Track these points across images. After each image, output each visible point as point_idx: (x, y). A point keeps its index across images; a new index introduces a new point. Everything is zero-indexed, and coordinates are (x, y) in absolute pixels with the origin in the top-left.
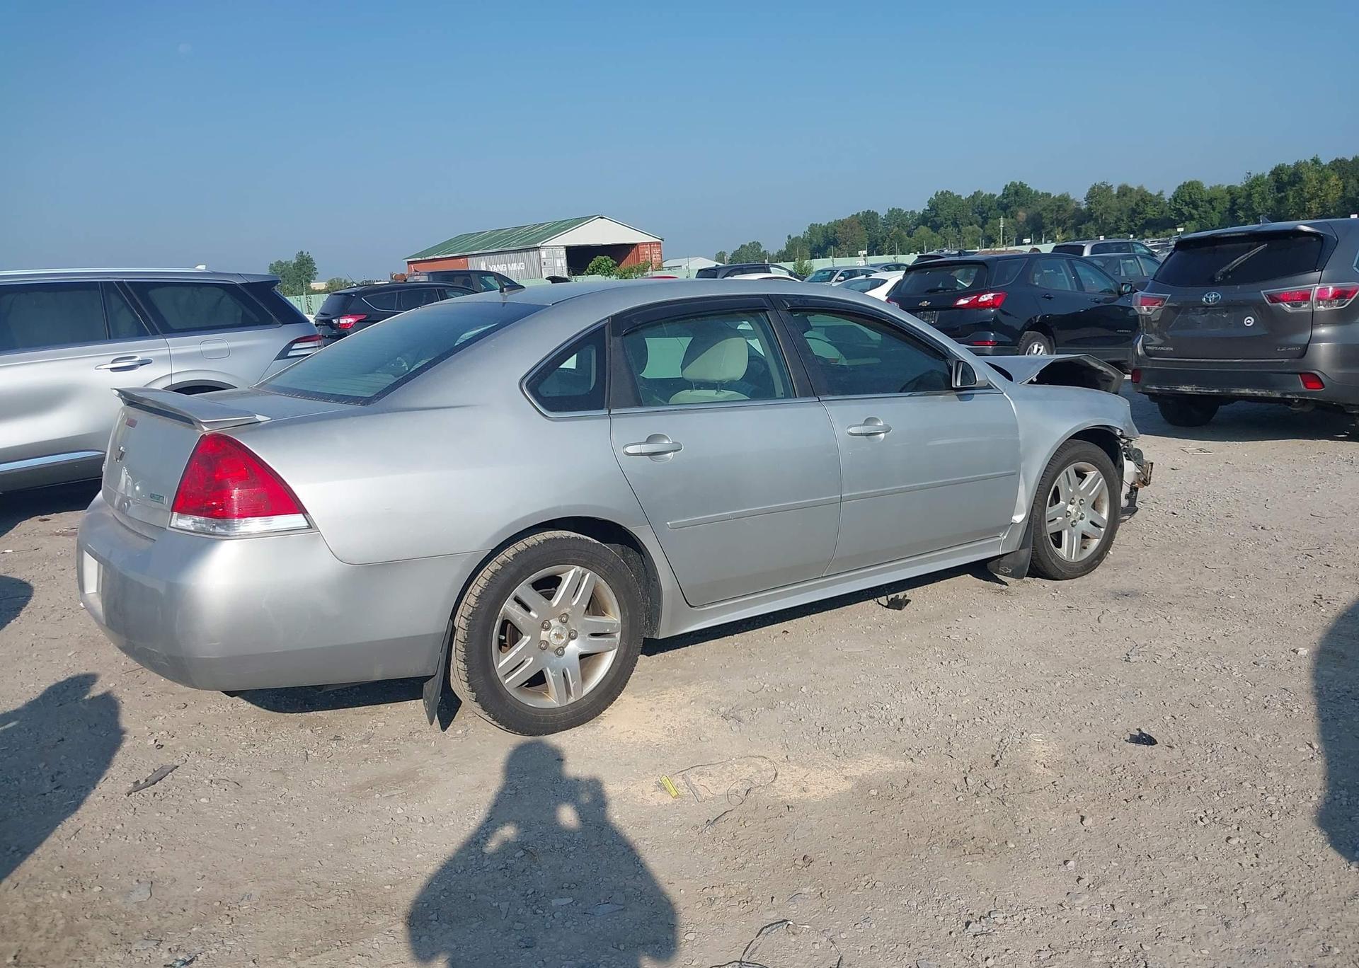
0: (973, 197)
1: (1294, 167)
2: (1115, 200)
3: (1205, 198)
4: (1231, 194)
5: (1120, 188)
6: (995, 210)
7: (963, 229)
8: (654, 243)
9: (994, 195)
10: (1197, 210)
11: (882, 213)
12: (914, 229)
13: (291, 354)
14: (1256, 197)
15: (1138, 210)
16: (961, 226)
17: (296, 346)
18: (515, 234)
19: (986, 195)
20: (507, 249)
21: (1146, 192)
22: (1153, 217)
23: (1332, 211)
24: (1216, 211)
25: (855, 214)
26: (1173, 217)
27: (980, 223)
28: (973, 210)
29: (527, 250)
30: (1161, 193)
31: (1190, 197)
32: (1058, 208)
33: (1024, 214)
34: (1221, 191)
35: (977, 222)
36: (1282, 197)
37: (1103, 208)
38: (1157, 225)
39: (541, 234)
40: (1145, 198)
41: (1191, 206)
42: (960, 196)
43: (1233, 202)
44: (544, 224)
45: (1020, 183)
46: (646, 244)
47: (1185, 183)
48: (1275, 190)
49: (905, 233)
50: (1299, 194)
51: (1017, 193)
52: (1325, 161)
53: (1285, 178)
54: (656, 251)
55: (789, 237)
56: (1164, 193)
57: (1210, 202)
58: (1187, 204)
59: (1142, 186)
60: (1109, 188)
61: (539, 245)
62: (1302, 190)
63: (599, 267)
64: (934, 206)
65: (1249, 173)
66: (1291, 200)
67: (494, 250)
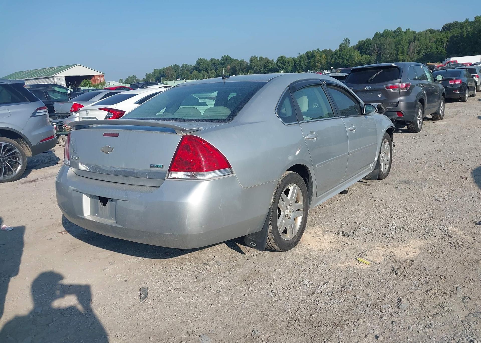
0: (211, 60)
1: (312, 52)
2: (259, 62)
3: (287, 62)
4: (294, 60)
5: (260, 58)
6: (220, 65)
7: (209, 72)
8: (101, 75)
9: (219, 60)
10: (284, 66)
11: (180, 66)
12: (192, 71)
13: (37, 115)
14: (302, 62)
15: (266, 65)
16: (208, 71)
17: (38, 111)
18: (41, 71)
19: (216, 60)
20: (39, 77)
21: (268, 59)
22: (271, 68)
23: (324, 66)
24: (290, 66)
25: (170, 66)
26: (277, 68)
27: (215, 69)
28: (212, 65)
29: (48, 78)
30: (273, 60)
31: (282, 61)
32: (241, 64)
33: (230, 67)
34: (291, 59)
35: (214, 69)
36: (309, 62)
37: (255, 65)
38: (273, 70)
39: (53, 71)
40: (268, 61)
41: (283, 64)
42: (207, 60)
43: (295, 63)
44: (54, 67)
45: (227, 55)
46: (98, 75)
47: (280, 56)
48: (307, 59)
49: (189, 73)
50: (314, 61)
51: (226, 59)
52: (321, 50)
53: (310, 55)
54: (102, 78)
55: (147, 74)
56: (274, 60)
57: (288, 63)
58: (281, 64)
59: (267, 57)
60: (257, 58)
61: (53, 76)
62: (315, 59)
63: (85, 84)
64: (198, 63)
65: (299, 54)
66: (312, 63)
67: (34, 78)
